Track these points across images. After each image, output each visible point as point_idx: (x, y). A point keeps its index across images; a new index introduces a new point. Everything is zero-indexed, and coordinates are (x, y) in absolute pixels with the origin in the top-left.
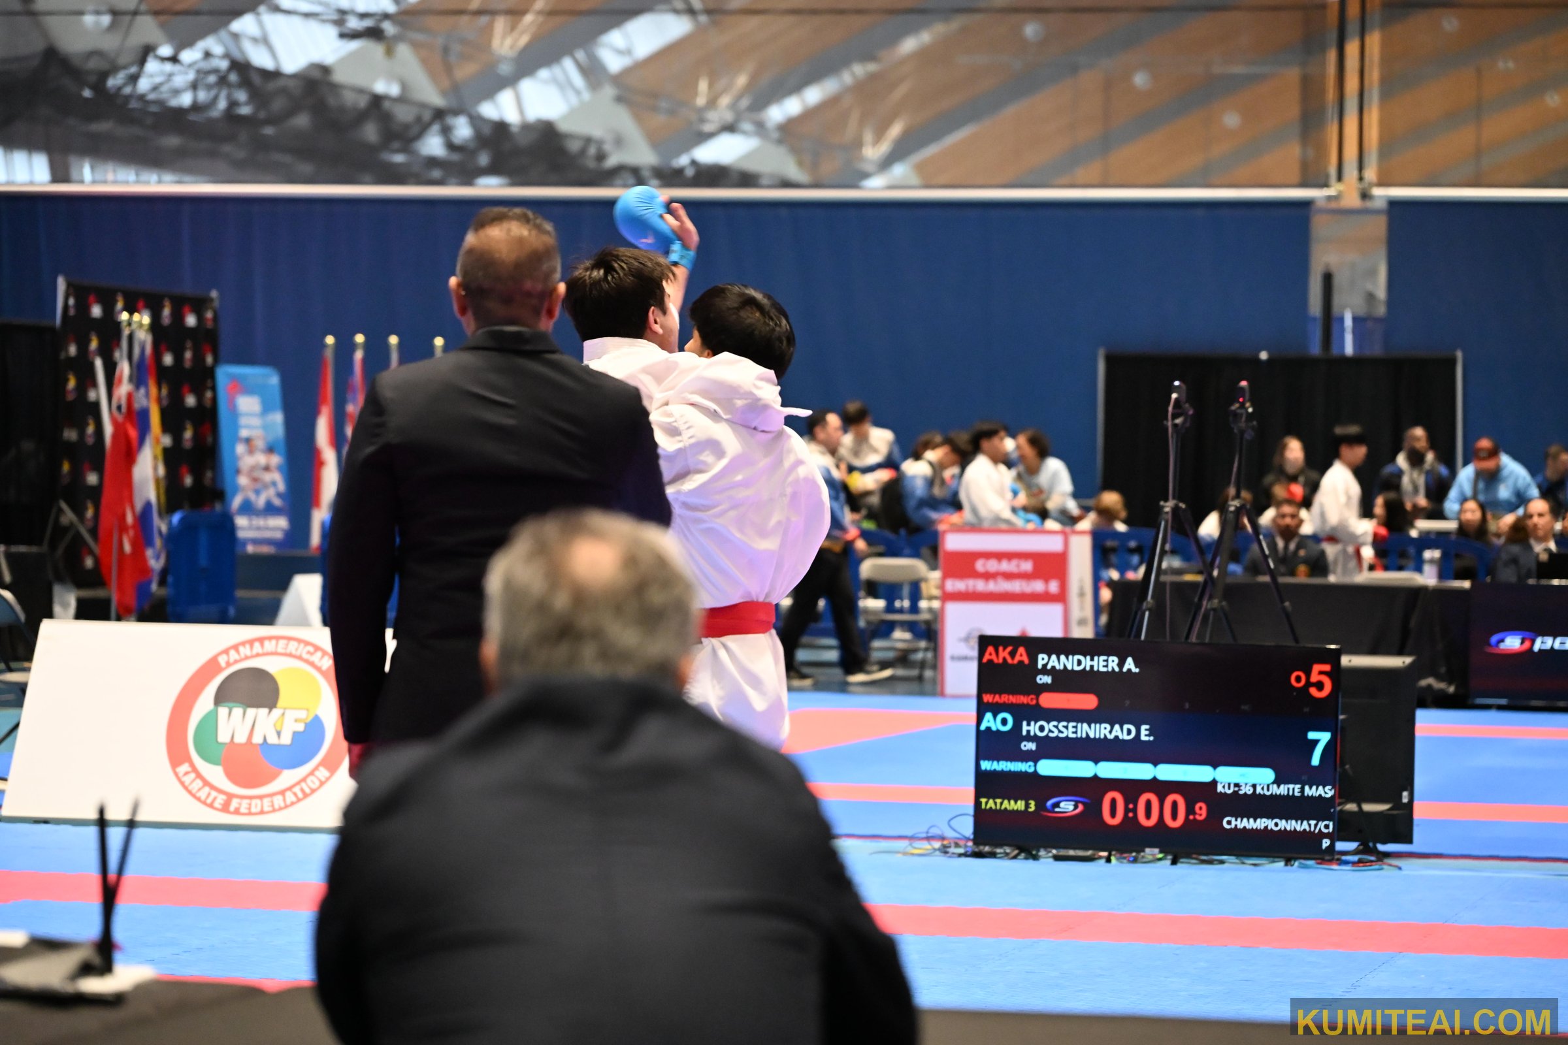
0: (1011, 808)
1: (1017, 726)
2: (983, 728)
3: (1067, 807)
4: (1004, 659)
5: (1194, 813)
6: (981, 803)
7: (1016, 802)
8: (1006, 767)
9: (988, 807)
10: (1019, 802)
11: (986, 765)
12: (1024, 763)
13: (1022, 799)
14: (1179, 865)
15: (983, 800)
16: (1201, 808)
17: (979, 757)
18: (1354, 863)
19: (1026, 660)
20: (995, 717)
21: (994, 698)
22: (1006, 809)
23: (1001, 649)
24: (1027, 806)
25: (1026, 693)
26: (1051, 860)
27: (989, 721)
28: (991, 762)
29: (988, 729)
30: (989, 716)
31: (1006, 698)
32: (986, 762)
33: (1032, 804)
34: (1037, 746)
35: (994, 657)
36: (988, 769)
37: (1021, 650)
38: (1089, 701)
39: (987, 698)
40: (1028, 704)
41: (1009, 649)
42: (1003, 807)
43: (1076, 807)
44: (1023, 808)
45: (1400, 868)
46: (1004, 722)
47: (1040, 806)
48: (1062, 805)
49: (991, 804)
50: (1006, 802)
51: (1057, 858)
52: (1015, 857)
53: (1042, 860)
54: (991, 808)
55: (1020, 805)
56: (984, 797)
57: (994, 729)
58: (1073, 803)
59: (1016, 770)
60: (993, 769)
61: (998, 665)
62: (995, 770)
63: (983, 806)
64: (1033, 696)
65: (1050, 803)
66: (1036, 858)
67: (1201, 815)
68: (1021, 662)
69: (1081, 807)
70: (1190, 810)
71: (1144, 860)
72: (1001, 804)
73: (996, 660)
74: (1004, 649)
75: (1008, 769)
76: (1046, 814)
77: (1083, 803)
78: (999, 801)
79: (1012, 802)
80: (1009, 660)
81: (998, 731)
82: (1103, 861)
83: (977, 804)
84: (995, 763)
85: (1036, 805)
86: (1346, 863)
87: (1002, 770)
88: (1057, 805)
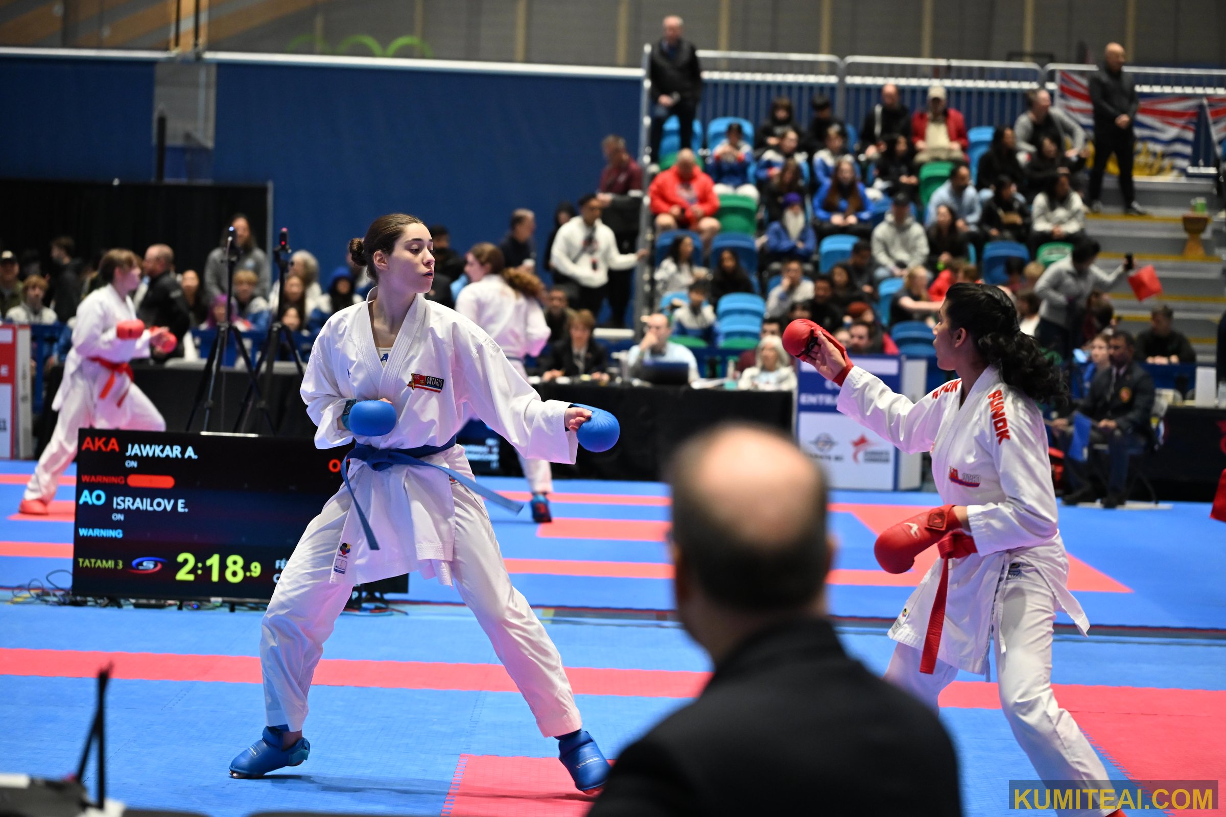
0: (103, 566)
1: (109, 501)
2: (81, 502)
3: (148, 565)
4: (100, 448)
5: (250, 571)
6: (79, 562)
7: (107, 562)
8: (100, 534)
9: (85, 565)
10: (110, 562)
11: (83, 532)
12: (114, 531)
13: (111, 559)
14: (237, 612)
15: (81, 560)
16: (256, 567)
17: (77, 526)
18: (371, 610)
19: (116, 448)
20: (91, 494)
21: (90, 479)
22: (99, 567)
23: (96, 439)
24: (116, 564)
25: (116, 475)
26: (132, 607)
27: (86, 497)
28: (87, 530)
29: (86, 503)
30: (86, 493)
31: (99, 479)
32: (83, 530)
33: (121, 563)
34: (125, 517)
35: (91, 446)
36: (85, 535)
37: (113, 441)
38: (167, 482)
39: (85, 478)
40: (118, 484)
41: (103, 440)
42: (97, 566)
43: (156, 566)
44: (113, 566)
45: (406, 614)
46: (98, 498)
47: (127, 564)
48: (145, 564)
49: (87, 563)
50: (99, 561)
51: (137, 606)
52: (106, 606)
53: (125, 608)
54: (87, 566)
55: (110, 564)
56: (81, 557)
57: (90, 503)
58: (153, 562)
59: (108, 536)
60: (89, 535)
61: (94, 452)
62: (91, 536)
63: (81, 564)
64: (122, 477)
65: (134, 562)
66: (120, 606)
67: (255, 572)
68: (113, 450)
69: (159, 566)
70: (246, 568)
71: (207, 607)
72: (95, 563)
73: (92, 448)
74: (99, 440)
75: (101, 535)
76: (132, 571)
77: (161, 563)
78: (93, 561)
79: (104, 562)
80: (103, 449)
81: (93, 505)
82: (175, 608)
83: (76, 562)
84: (91, 530)
85: (123, 564)
86: (365, 609)
87: (97, 536)
88: (141, 564)
